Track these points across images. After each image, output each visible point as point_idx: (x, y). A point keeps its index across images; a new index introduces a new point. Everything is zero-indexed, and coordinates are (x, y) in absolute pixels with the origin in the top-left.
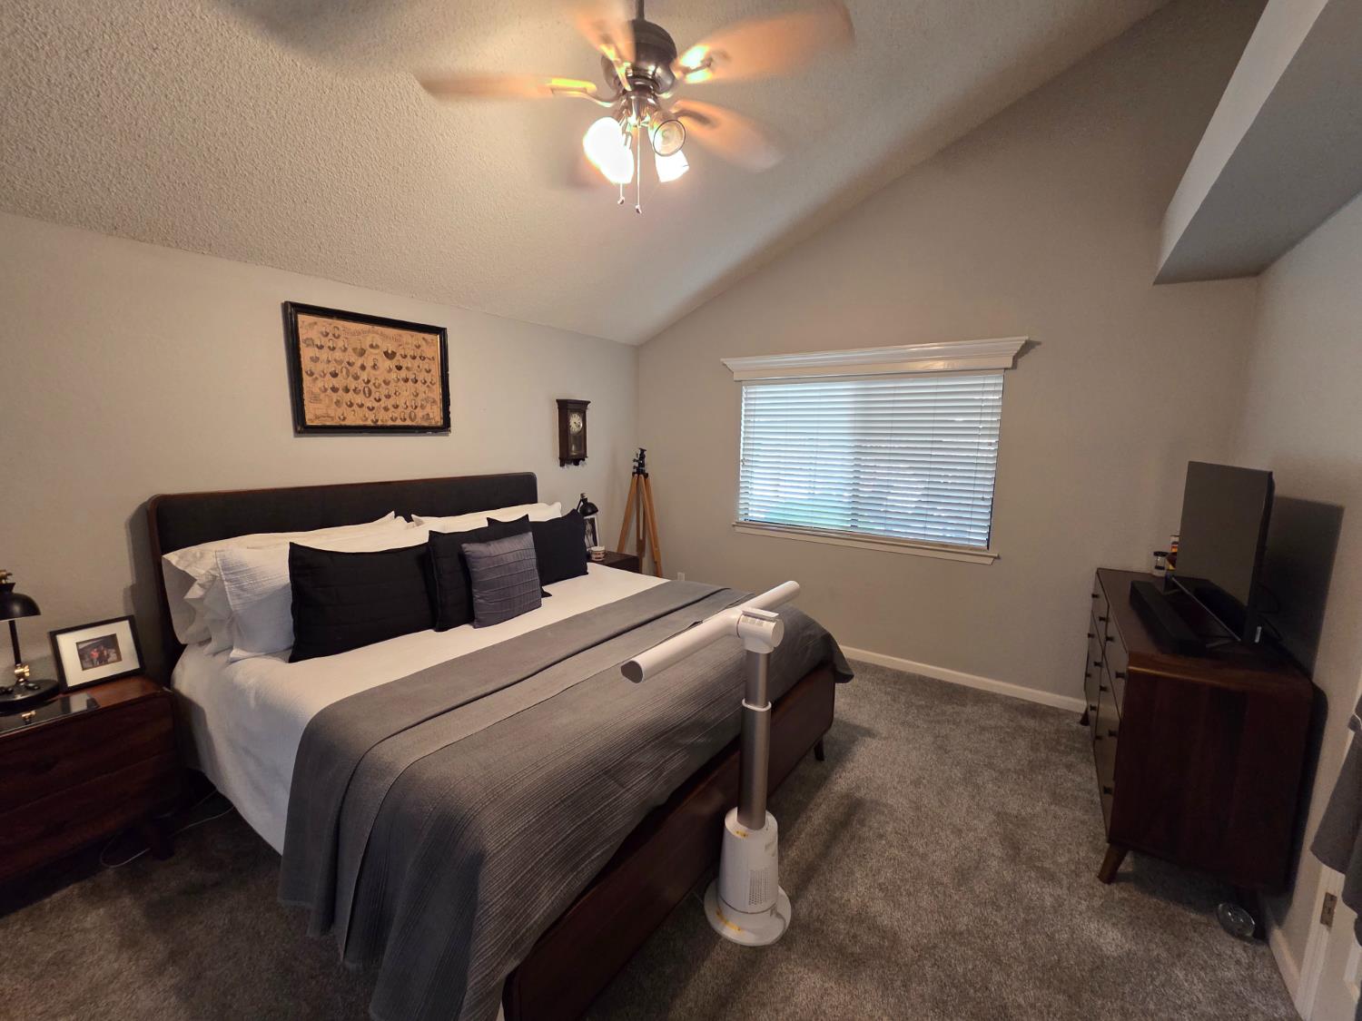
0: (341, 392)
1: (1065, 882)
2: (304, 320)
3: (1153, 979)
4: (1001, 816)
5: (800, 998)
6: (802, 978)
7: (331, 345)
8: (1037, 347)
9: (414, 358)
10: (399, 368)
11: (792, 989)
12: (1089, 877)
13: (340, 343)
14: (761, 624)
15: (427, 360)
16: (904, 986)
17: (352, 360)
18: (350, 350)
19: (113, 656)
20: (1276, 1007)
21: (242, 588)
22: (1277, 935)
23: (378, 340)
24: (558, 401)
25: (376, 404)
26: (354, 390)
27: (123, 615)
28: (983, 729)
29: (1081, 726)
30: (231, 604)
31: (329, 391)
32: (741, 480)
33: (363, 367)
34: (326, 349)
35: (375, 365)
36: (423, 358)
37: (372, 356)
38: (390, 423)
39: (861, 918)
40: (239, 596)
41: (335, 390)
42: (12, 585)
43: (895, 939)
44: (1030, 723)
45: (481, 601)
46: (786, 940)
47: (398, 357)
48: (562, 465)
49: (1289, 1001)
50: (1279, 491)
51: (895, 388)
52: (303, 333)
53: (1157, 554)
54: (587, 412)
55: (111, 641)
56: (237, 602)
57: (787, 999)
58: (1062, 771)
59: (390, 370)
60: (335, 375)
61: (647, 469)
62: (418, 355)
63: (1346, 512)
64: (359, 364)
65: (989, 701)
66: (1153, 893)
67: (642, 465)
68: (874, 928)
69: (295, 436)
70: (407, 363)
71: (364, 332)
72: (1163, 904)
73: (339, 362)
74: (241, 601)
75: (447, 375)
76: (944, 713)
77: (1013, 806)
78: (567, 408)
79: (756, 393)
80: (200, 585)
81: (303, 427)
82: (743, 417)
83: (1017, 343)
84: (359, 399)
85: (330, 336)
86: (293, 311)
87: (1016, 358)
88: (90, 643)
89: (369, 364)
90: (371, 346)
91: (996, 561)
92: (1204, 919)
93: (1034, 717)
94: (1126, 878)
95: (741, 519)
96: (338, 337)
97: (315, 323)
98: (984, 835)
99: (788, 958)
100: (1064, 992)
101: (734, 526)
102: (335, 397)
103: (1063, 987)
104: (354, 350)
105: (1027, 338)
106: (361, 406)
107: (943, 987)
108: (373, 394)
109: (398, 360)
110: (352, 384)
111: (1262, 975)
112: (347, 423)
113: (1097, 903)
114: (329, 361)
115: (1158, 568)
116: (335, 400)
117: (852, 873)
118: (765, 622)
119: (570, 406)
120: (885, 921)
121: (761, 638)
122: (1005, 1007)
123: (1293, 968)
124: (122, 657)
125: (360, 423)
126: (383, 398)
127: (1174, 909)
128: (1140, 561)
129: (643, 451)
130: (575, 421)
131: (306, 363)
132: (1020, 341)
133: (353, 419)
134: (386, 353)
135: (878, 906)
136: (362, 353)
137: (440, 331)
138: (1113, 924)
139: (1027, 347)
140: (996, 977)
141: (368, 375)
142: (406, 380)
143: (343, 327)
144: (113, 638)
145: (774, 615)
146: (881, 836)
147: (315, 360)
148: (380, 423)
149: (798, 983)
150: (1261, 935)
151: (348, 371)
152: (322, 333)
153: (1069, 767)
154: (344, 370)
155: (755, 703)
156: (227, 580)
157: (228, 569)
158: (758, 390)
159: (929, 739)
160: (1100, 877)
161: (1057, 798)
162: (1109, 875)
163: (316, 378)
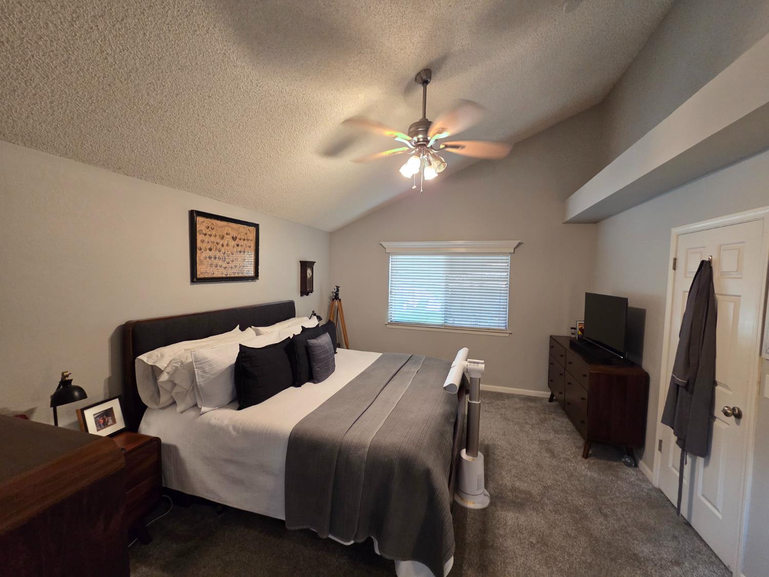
0: (213, 259)
1: (574, 461)
2: (199, 219)
3: (614, 486)
4: (541, 442)
5: (510, 523)
6: (506, 515)
7: (209, 233)
8: (522, 245)
9: (244, 240)
10: (238, 245)
11: (505, 520)
12: (580, 458)
13: (214, 233)
14: (478, 366)
15: (249, 241)
16: (542, 509)
17: (218, 241)
18: (218, 236)
19: (110, 422)
20: (648, 486)
21: (204, 372)
22: (641, 463)
23: (230, 231)
24: (300, 261)
25: (227, 265)
26: (218, 258)
27: (115, 396)
28: (517, 409)
29: (550, 403)
30: (197, 381)
31: (208, 258)
32: (389, 301)
33: (223, 245)
34: (207, 236)
35: (228, 244)
36: (248, 240)
37: (228, 239)
38: (233, 276)
39: (513, 489)
40: (202, 377)
41: (210, 258)
42: (71, 380)
43: (531, 495)
44: (532, 404)
45: (318, 369)
46: (491, 504)
47: (238, 240)
48: (302, 295)
49: (650, 483)
50: (630, 305)
51: (464, 259)
52: (199, 227)
53: (572, 328)
54: (314, 267)
55: (109, 413)
56: (201, 380)
57: (506, 524)
58: (552, 421)
59: (234, 247)
60: (210, 250)
61: (340, 296)
62: (246, 239)
63: (647, 311)
64: (221, 244)
65: (513, 397)
66: (601, 459)
67: (337, 295)
68: (521, 492)
69: (191, 284)
70: (241, 243)
71: (224, 226)
72: (605, 462)
73: (213, 243)
74: (204, 379)
75: (258, 249)
76: (498, 405)
77: (543, 437)
78: (305, 266)
79: (397, 259)
80: (167, 372)
81: (195, 279)
82: (390, 270)
83: (516, 243)
84: (220, 263)
85: (210, 229)
86: (194, 215)
87: (515, 249)
88: (97, 415)
89: (225, 244)
90: (227, 234)
91: (511, 335)
92: (618, 463)
93: (532, 402)
94: (591, 455)
95: (389, 321)
96: (213, 229)
97: (204, 222)
98: (539, 450)
99: (497, 509)
100: (592, 497)
101: (386, 324)
102: (210, 262)
103: (591, 495)
104: (219, 236)
105: (520, 241)
106: (221, 267)
107: (555, 506)
108: (226, 260)
109: (237, 241)
110: (218, 254)
111: (641, 477)
112: (215, 276)
113: (587, 466)
114: (208, 242)
115: (572, 334)
116: (210, 263)
117: (501, 474)
118: (480, 365)
119: (308, 264)
120: (522, 488)
121: (479, 371)
122: (577, 506)
123: (650, 471)
124: (117, 420)
125: (220, 276)
126: (231, 262)
127: (610, 463)
128: (564, 331)
129: (338, 287)
130: (309, 271)
131: (199, 244)
132: (517, 242)
133: (218, 274)
134: (233, 237)
135: (517, 484)
136: (223, 238)
137: (256, 226)
138: (595, 472)
139: (520, 244)
140: (570, 498)
141: (225, 250)
142: (240, 252)
143: (216, 223)
144: (111, 410)
145: (483, 361)
146: (504, 457)
147: (203, 241)
148: (228, 276)
149: (506, 517)
150: (636, 466)
151: (216, 247)
152: (206, 227)
153: (554, 419)
154: (215, 247)
155: (476, 401)
156: (196, 368)
157: (197, 362)
158: (398, 258)
159: (499, 416)
160: (583, 456)
161: (556, 432)
162: (586, 456)
163: (203, 252)
